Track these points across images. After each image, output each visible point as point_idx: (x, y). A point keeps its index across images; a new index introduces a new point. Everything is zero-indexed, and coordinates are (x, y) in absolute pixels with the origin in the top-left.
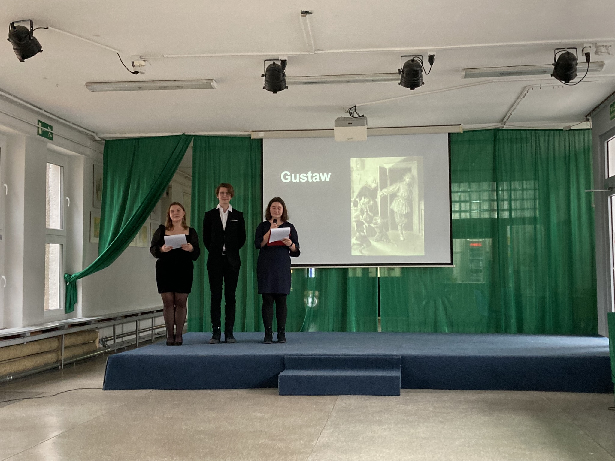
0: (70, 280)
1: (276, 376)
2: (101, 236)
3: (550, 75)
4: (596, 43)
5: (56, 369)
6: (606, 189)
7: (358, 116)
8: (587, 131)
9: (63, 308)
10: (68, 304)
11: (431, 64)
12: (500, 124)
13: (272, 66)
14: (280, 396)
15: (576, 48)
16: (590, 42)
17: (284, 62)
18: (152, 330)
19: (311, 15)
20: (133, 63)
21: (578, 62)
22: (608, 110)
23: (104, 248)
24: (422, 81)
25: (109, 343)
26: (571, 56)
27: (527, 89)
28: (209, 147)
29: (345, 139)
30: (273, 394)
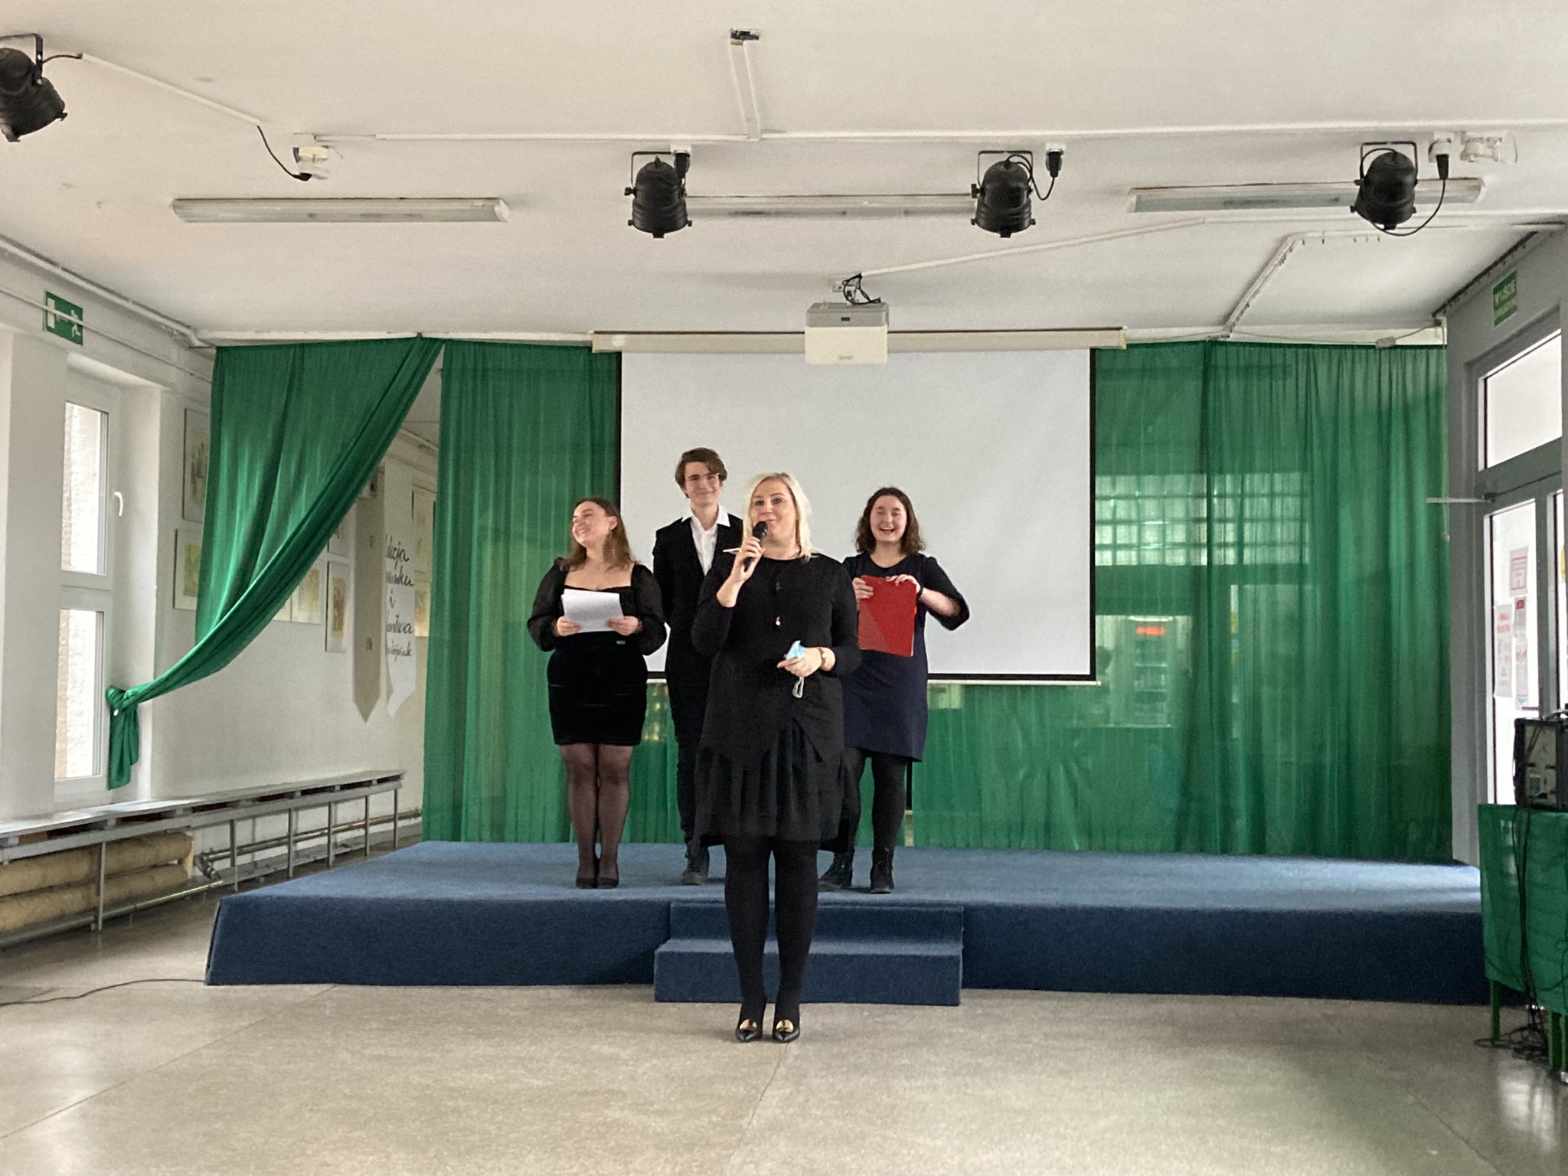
0: (121, 704)
1: (649, 955)
2: (202, 593)
3: (1348, 209)
4: (1464, 132)
5: (84, 929)
6: (1479, 497)
7: (867, 301)
8: (1435, 351)
9: (103, 774)
10: (115, 765)
11: (1054, 174)
12: (1221, 328)
13: (653, 168)
14: (657, 1004)
15: (1414, 144)
16: (1450, 130)
17: (682, 159)
18: (328, 834)
19: (754, 42)
20: (296, 150)
21: (1418, 178)
22: (1490, 299)
23: (211, 623)
24: (1029, 216)
25: (218, 866)
26: (1400, 162)
27: (1289, 242)
28: (485, 370)
29: (831, 360)
30: (640, 998)
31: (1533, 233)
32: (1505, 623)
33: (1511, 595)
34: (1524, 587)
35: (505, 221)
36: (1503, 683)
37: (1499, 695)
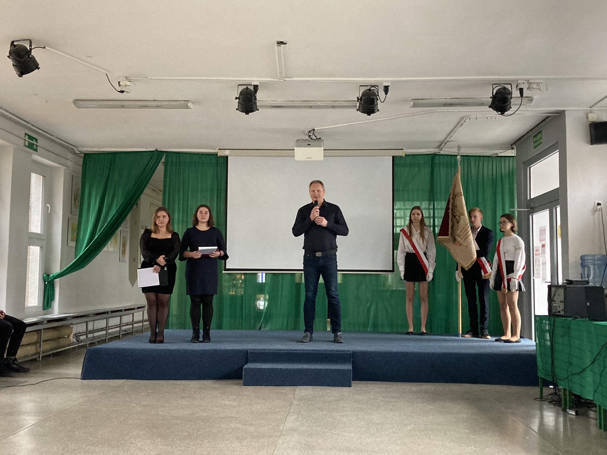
0: (48, 280)
1: (242, 367)
2: (77, 241)
3: (488, 107)
4: (529, 80)
5: (35, 360)
6: (529, 209)
7: (316, 138)
8: (512, 158)
9: (41, 305)
10: (46, 301)
11: (386, 94)
12: (438, 149)
13: (245, 90)
14: (243, 386)
15: (511, 84)
16: (524, 79)
17: (256, 87)
18: (120, 327)
19: (285, 45)
20: (119, 82)
21: (513, 96)
22: (532, 140)
23: (81, 251)
24: (377, 108)
25: (82, 338)
26: (507, 90)
27: (465, 119)
28: (180, 163)
29: (304, 159)
30: (237, 384)
31: (548, 117)
32: (537, 253)
33: (540, 243)
34: (545, 240)
35: (191, 109)
36: (537, 273)
37: (535, 278)
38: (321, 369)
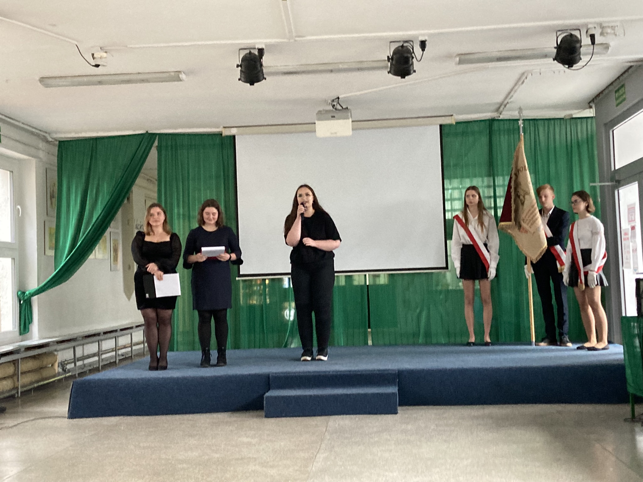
0: (24, 298)
1: (262, 396)
2: (56, 248)
3: (552, 59)
4: (601, 24)
5: (12, 397)
6: (613, 182)
7: (342, 108)
8: (590, 119)
9: (17, 329)
10: (22, 324)
11: (423, 50)
12: (496, 113)
13: (248, 56)
14: (266, 419)
15: (579, 30)
16: (595, 23)
17: (261, 51)
18: (115, 351)
20: (93, 55)
21: (582, 44)
22: (613, 96)
23: (61, 262)
24: (413, 69)
25: (69, 367)
26: (574, 38)
27: (526, 75)
28: (176, 146)
29: (328, 135)
30: (258, 416)
31: (631, 67)
32: (626, 236)
33: (629, 224)
34: (635, 220)
35: (184, 81)
36: (627, 263)
37: (626, 268)
38: (359, 394)
